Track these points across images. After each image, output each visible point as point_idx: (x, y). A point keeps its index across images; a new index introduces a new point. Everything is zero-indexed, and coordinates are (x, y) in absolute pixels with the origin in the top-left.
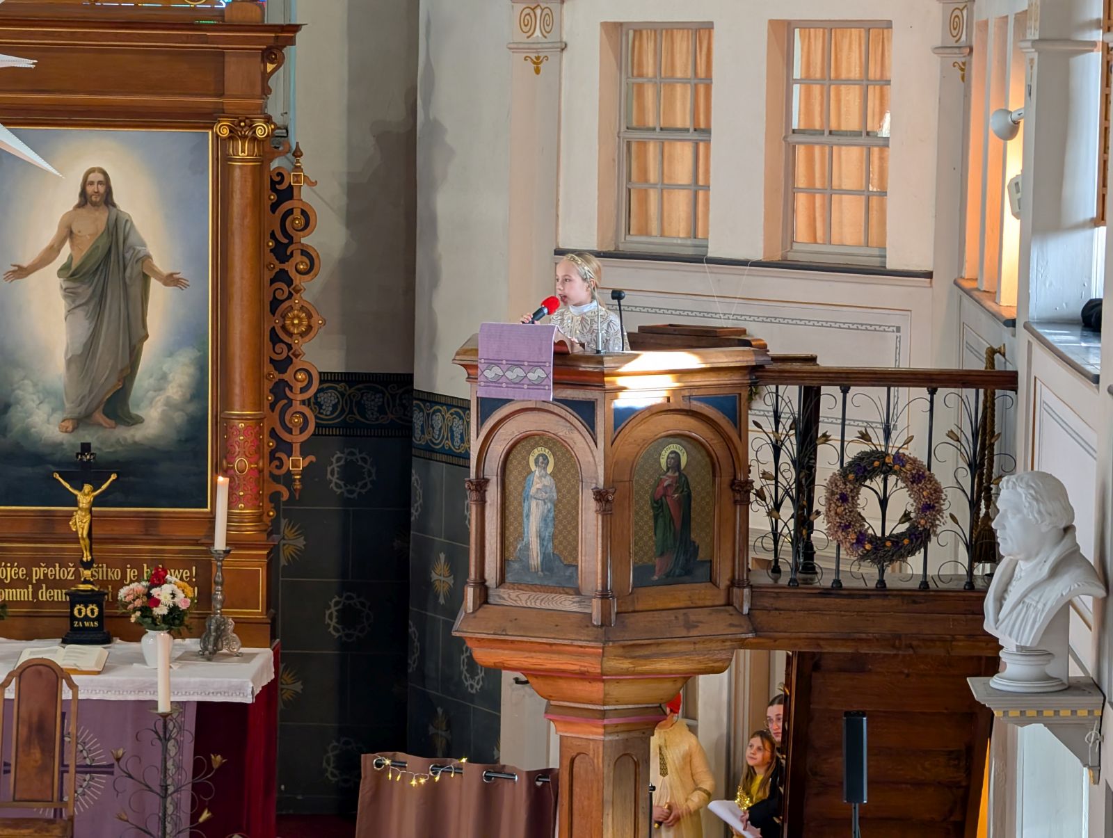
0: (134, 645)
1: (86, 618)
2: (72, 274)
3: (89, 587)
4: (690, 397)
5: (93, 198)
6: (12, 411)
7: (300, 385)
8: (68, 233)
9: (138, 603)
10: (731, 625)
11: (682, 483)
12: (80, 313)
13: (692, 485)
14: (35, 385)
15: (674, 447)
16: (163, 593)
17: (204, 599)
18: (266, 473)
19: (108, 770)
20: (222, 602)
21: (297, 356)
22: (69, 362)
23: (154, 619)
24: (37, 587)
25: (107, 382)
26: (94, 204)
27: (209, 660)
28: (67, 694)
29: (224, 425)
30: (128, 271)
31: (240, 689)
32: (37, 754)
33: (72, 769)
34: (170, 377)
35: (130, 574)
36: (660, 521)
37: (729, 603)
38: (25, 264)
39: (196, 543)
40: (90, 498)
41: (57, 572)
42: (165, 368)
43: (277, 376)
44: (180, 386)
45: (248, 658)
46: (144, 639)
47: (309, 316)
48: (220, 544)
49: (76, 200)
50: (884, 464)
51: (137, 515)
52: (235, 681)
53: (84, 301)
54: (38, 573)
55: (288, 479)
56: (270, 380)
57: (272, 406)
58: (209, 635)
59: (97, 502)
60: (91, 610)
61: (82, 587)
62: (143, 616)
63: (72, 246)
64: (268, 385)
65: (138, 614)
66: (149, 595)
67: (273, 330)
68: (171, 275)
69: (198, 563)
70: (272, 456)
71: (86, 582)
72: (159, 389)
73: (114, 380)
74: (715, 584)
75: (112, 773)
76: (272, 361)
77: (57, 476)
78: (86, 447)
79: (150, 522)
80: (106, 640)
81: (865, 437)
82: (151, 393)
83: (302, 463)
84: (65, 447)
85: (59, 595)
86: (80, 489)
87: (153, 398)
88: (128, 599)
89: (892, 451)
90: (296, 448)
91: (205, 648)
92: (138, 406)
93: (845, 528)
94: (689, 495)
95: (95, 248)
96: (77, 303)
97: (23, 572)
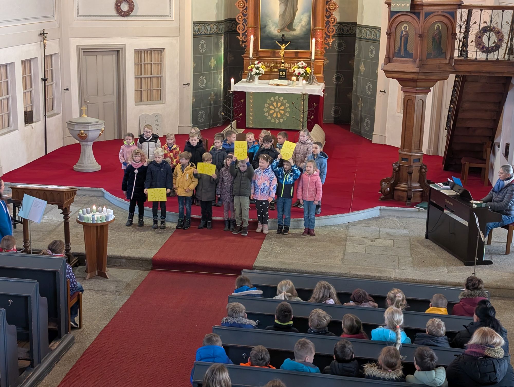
1: (282, 75)
3: (283, 68)
4: (443, 12)
6: (267, 27)
7: (332, 22)
10: (450, 68)
11: (440, 33)
12: (282, 4)
13: (442, 34)
14: (272, 21)
15: (439, 24)
18: (324, 42)
21: (332, 15)
22: (280, 16)
24: (271, 68)
25: (289, 21)
27: (310, 85)
29: (314, 31)
34: (302, 19)
35: (293, 65)
36: (434, 42)
37: (449, 63)
39: (308, 58)
40: (284, 48)
41: (275, 65)
42: (301, 17)
44: (305, 22)
45: (320, 85)
47: (335, 5)
48: (313, 58)
50: (490, 29)
51: (294, 52)
54: (272, 65)
55: (328, 44)
57: (326, 27)
58: (310, 80)
59: (286, 49)
60: (284, 73)
64: (325, 22)
67: (326, 9)
69: (308, 63)
70: (325, 39)
71: (282, 67)
72: (300, 22)
73: (290, 20)
74: (446, 59)
76: (326, 16)
77: (277, 42)
78: (283, 35)
79: (297, 54)
80: (286, 79)
81: (486, 22)
82: (298, 23)
83: (332, 40)
84: (278, 36)
85: (277, 70)
86: (282, 45)
87: (298, 25)
89: (492, 26)
90: (331, 37)
91: (309, 83)
92: (295, 27)
93: (480, 44)
94: (441, 37)
96: (282, 2)
97: (268, 64)
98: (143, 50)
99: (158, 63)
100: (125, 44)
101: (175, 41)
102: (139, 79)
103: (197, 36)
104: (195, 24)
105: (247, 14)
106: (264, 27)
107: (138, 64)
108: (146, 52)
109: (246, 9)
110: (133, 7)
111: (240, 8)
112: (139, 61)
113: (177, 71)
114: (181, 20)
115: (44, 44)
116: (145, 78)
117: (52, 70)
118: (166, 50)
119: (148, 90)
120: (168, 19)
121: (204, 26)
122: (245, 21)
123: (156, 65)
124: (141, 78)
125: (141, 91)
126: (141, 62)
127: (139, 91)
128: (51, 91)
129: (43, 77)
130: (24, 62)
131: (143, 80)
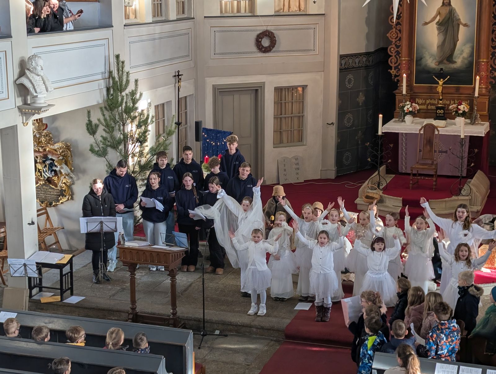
0: (453, 121)
1: (440, 113)
2: (439, 24)
5: (446, 4)
6: (422, 59)
8: (439, 13)
9: (455, 110)
12: (441, 34)
14: (429, 53)
16: (461, 107)
17: (471, 109)
18: (489, 76)
19: (446, 152)
20: (477, 111)
22: (438, 47)
23: (459, 114)
24: (428, 105)
25: (447, 52)
26: (446, 5)
27: (472, 125)
28: (436, 133)
29: (478, 63)
30: (454, 23)
31: (481, 133)
32: (428, 147)
33: (437, 152)
34: (464, 51)
35: (452, 102)
38: (427, 21)
39: (470, 94)
40: (442, 83)
41: (433, 101)
42: (463, 49)
43: (493, 50)
44: (467, 53)
45: (483, 125)
46: (456, 119)
48: (476, 95)
49: (441, 4)
51: (454, 87)
52: (480, 130)
53: (442, 31)
54: (428, 102)
55: (494, 78)
56: (491, 51)
57: (491, 58)
58: (473, 119)
59: (444, 83)
60: (442, 111)
61: (439, 105)
62: (456, 113)
63: (440, 16)
64: (490, 53)
65: (455, 112)
66: (457, 108)
67: (492, 38)
68: (465, 24)
69: (470, 100)
70: (491, 72)
71: (440, 104)
72: (461, 54)
75: (447, 153)
76: (492, 47)
77: (434, 77)
78: (442, 69)
79: (457, 89)
80: (445, 119)
82: (459, 55)
84: (436, 69)
85: (433, 107)
87: (459, 57)
88: (452, 109)
91: (471, 122)
92: (455, 59)
95: (445, 17)
96: (441, 31)
97: (424, 101)
98: (283, 88)
99: (300, 101)
100: (264, 82)
101: (319, 77)
102: (279, 119)
103: (343, 70)
104: (342, 57)
105: (400, 46)
106: (419, 60)
107: (278, 103)
108: (286, 90)
109: (400, 40)
110: (275, 42)
111: (392, 39)
112: (279, 100)
113: (321, 110)
114: (326, 54)
115: (178, 87)
116: (285, 118)
117: (186, 113)
118: (308, 87)
119: (288, 131)
120: (312, 53)
121: (352, 58)
122: (398, 53)
123: (298, 103)
124: (281, 118)
125: (281, 132)
126: (281, 100)
127: (279, 133)
128: (184, 135)
129: (177, 121)
130: (157, 107)
131: (283, 120)
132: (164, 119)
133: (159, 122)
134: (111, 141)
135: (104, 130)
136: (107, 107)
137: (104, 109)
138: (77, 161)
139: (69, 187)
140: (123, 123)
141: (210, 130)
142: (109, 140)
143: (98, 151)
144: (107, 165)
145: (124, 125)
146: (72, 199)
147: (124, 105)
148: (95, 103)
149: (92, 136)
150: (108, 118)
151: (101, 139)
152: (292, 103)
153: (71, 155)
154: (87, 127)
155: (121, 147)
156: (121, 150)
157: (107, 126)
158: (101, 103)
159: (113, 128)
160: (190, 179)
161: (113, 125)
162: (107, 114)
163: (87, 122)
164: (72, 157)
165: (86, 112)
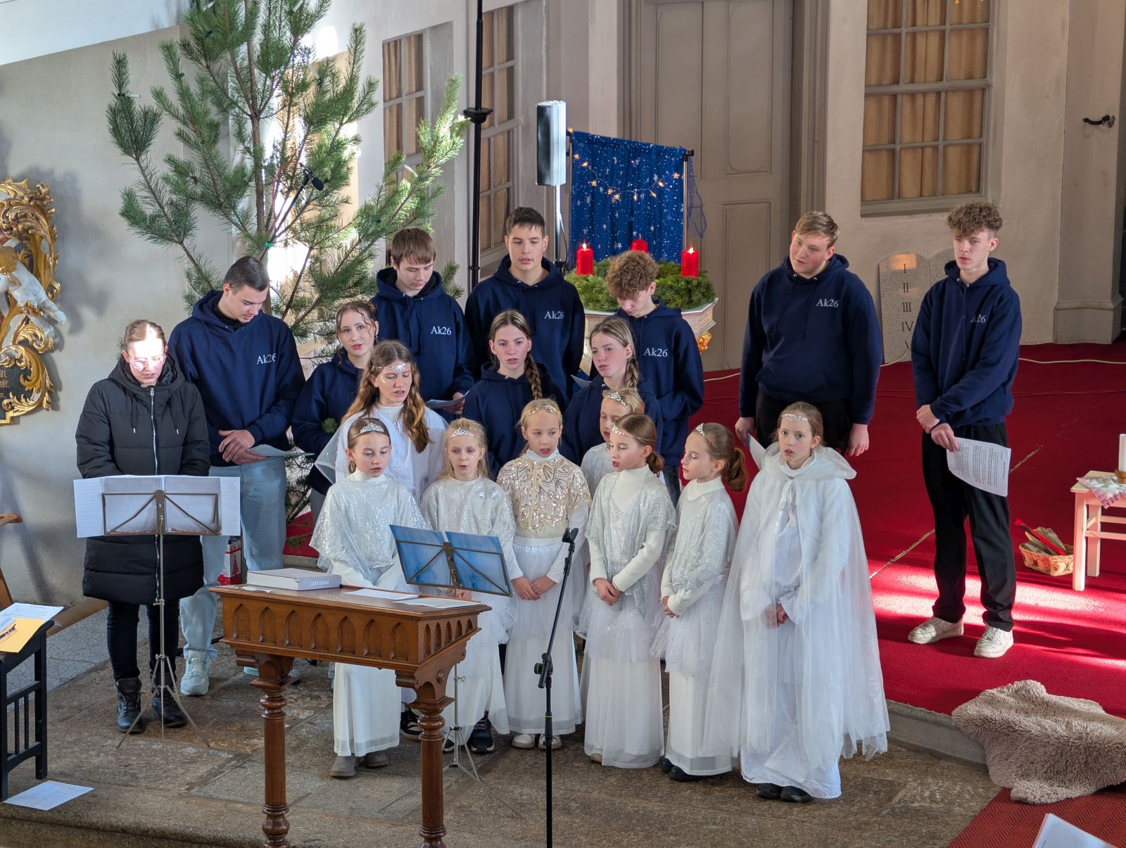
99: (972, 30)
102: (886, 102)
107: (885, 36)
112: (890, 25)
113: (1059, 62)
116: (913, 95)
117: (511, 72)
119: (923, 148)
123: (965, 38)
124: (894, 97)
125: (893, 151)
126: (897, 24)
127: (884, 157)
128: (501, 161)
129: (473, 104)
130: (392, 48)
131: (905, 106)
132: (419, 94)
133: (400, 106)
134: (207, 179)
135: (180, 135)
136: (193, 43)
137: (179, 52)
138: (75, 257)
139: (43, 358)
140: (253, 107)
141: (605, 142)
142: (197, 174)
143: (154, 218)
144: (189, 275)
145: (256, 116)
146: (54, 405)
147: (258, 38)
148: (144, 27)
149: (131, 160)
150: (194, 88)
151: (167, 169)
152: (943, 35)
153: (51, 231)
154: (114, 122)
155: (246, 203)
156: (246, 216)
157: (192, 117)
158: (166, 26)
159: (214, 127)
160: (519, 334)
161: (214, 114)
162: (190, 70)
163: (113, 102)
164: (53, 238)
165: (110, 62)
